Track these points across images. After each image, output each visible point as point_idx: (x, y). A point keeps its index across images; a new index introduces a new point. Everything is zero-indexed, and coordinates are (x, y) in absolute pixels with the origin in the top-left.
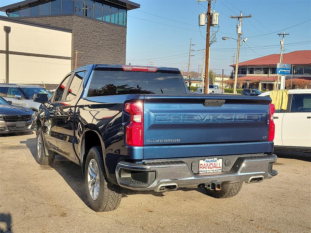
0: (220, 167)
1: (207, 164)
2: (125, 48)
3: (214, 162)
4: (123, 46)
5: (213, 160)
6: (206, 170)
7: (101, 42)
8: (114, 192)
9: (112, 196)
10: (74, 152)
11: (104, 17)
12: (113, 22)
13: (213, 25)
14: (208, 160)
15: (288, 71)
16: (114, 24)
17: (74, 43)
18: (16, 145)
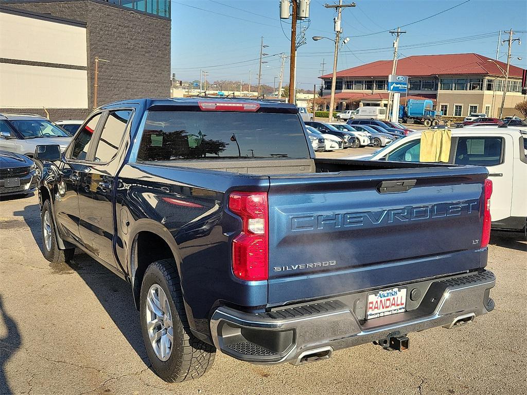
0: (402, 304)
1: (381, 301)
2: (170, 52)
3: (393, 295)
4: (166, 50)
5: (391, 292)
6: (379, 311)
7: (133, 42)
8: (202, 351)
9: (199, 359)
10: (116, 261)
11: (135, 3)
12: (149, 11)
13: (300, 18)
14: (383, 292)
15: (403, 86)
16: (151, 15)
17: (91, 44)
18: (6, 220)
